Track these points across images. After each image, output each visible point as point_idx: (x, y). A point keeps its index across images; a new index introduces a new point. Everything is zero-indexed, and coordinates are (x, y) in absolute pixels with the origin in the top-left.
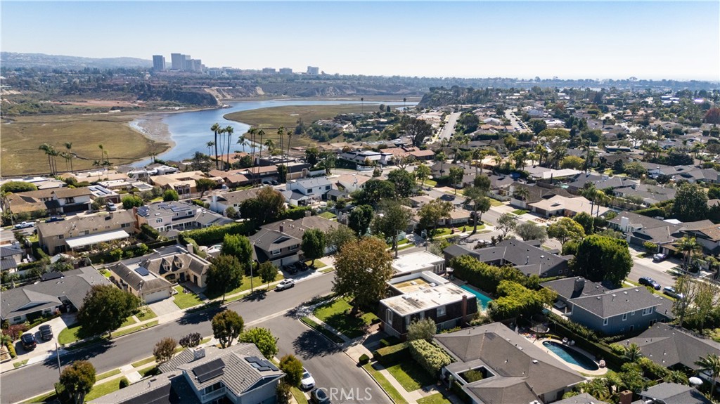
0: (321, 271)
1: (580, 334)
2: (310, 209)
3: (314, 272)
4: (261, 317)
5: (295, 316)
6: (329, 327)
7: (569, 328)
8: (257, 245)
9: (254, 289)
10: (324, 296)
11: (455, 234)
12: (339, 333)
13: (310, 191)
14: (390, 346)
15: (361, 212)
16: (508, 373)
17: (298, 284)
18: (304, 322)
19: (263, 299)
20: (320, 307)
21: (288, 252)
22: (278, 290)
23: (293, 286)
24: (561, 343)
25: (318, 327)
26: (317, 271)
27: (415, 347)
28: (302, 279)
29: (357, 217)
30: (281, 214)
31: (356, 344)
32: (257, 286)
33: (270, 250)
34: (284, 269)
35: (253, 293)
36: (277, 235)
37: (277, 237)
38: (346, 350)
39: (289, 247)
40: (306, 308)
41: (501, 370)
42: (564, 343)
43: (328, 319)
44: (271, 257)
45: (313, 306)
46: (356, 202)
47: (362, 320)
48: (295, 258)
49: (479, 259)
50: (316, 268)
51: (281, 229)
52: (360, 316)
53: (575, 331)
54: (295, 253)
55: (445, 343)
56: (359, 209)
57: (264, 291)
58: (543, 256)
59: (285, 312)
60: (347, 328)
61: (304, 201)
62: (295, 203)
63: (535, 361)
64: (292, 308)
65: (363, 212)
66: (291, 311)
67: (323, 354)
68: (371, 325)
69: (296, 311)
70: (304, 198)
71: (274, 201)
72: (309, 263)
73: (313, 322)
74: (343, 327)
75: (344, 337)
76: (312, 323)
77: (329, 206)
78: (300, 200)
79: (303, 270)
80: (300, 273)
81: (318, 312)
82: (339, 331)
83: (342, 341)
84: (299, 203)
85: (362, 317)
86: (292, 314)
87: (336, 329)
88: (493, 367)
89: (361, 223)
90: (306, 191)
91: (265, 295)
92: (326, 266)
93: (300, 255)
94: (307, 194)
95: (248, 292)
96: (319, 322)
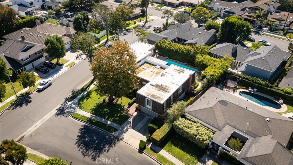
0: (67, 66)
1: (259, 84)
2: (37, 18)
3: (62, 68)
4: (34, 122)
5: (65, 113)
6: (99, 118)
7: (251, 81)
8: (7, 55)
9: (18, 94)
10: (80, 87)
11: (137, 24)
12: (109, 122)
13: (31, 4)
14: (159, 128)
15: (82, 17)
16: (256, 133)
17: (54, 81)
18: (75, 118)
19: (30, 102)
20: (82, 99)
21: (36, 56)
22: (39, 91)
23: (50, 84)
24: (248, 91)
25: (90, 120)
26: (63, 66)
27: (181, 127)
28: (55, 76)
29: (80, 22)
30: (17, 25)
31: (127, 130)
32: (20, 90)
33: (20, 59)
34: (37, 70)
35: (18, 98)
36: (23, 45)
37: (22, 46)
38: (123, 138)
39: (36, 53)
40: (70, 103)
41: (248, 131)
42: (249, 91)
43: (93, 110)
44: (22, 63)
45: (76, 100)
46: (67, 9)
47: (120, 105)
48: (43, 60)
49: (167, 40)
50: (62, 65)
51: (23, 38)
52: (117, 101)
53: (256, 83)
54: (42, 56)
55: (196, 116)
56: (79, 15)
57: (28, 94)
58: (200, 33)
59: (54, 111)
60: (114, 116)
61: (29, 12)
62: (23, 14)
63: (268, 119)
64: (59, 106)
65: (83, 17)
66: (59, 110)
67: (107, 148)
68: (129, 107)
69: (63, 108)
70: (29, 10)
71: (8, 15)
72: (54, 61)
73: (83, 116)
74: (110, 116)
75: (115, 125)
76: (82, 118)
77: (50, 14)
78: (26, 11)
79: (52, 68)
80: (51, 71)
81: (83, 105)
82: (108, 119)
83: (116, 130)
84: (26, 13)
85: (119, 102)
86: (61, 112)
87: (104, 118)
88: (242, 130)
89: (84, 25)
90: (29, 5)
91: (30, 98)
92: (68, 61)
93: (46, 57)
94: (29, 6)
95: (13, 98)
96: (88, 115)
